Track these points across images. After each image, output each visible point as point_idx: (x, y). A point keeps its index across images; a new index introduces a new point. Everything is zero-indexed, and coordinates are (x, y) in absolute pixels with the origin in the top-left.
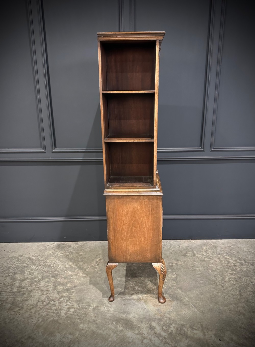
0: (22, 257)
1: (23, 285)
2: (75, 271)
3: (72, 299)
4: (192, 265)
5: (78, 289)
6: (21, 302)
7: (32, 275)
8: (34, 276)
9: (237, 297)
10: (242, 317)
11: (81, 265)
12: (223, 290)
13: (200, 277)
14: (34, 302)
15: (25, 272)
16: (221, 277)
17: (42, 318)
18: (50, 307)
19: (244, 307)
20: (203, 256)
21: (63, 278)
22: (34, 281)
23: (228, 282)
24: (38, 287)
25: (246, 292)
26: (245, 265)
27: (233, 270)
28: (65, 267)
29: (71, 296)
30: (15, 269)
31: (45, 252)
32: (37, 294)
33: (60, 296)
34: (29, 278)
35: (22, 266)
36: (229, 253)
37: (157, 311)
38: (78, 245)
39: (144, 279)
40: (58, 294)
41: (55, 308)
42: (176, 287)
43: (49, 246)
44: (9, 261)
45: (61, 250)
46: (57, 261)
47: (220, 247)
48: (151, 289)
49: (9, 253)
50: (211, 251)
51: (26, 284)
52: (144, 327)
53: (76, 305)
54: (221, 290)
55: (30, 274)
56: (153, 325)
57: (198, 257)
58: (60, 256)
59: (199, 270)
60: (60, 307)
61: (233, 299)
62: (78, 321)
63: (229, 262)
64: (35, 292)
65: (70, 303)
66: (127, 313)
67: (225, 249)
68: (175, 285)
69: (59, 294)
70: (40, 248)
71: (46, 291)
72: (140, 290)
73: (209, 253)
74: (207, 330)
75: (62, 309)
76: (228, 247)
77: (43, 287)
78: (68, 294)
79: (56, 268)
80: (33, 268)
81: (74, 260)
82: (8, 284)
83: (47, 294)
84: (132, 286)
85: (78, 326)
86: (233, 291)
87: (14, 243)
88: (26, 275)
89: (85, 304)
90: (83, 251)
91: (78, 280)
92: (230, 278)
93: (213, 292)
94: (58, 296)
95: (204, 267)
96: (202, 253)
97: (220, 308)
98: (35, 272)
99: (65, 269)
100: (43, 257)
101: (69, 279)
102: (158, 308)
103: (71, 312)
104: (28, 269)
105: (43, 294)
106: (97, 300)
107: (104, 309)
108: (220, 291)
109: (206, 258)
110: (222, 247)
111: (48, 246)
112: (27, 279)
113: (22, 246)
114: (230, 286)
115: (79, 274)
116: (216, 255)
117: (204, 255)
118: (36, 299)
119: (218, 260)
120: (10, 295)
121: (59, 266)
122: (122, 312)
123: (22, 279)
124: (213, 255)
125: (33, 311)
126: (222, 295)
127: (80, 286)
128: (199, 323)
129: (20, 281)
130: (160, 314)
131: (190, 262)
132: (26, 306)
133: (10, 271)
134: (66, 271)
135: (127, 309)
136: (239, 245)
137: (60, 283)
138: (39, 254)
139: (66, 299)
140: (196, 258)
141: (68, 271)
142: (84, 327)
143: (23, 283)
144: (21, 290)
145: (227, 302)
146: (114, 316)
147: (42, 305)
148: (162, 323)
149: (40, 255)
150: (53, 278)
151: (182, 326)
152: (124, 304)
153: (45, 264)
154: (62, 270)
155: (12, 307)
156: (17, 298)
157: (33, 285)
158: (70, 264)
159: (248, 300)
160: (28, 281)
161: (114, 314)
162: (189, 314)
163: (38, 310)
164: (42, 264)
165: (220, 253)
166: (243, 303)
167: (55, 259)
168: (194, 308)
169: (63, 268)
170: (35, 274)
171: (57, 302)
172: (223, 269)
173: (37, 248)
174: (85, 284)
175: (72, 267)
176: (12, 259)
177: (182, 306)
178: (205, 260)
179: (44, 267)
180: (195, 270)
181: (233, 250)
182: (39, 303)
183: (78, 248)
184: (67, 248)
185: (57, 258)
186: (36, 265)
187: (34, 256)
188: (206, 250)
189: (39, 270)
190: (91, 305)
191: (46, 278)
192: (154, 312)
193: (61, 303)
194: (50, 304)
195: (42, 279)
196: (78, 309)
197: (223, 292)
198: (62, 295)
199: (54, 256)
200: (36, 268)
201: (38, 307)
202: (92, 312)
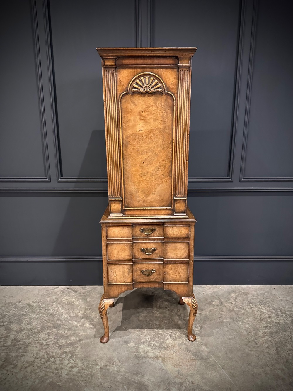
0: (20, 303)
1: (19, 337)
2: (80, 321)
3: (76, 356)
4: (218, 316)
5: (84, 343)
6: (16, 358)
7: (31, 326)
8: (33, 326)
9: (273, 356)
10: (281, 382)
11: (88, 314)
12: (257, 347)
14: (30, 359)
15: (23, 321)
16: (254, 330)
17: (39, 380)
18: (49, 365)
19: (282, 370)
20: (232, 305)
21: (67, 330)
22: (32, 332)
23: (262, 337)
24: (37, 341)
25: (284, 351)
26: (281, 317)
27: (267, 322)
28: (70, 316)
29: (75, 352)
30: (12, 317)
31: (47, 298)
33: (62, 351)
34: (27, 329)
35: (19, 313)
36: (263, 302)
37: (177, 373)
38: (85, 290)
42: (200, 342)
44: (5, 307)
45: (66, 295)
46: (61, 309)
47: (252, 294)
48: (171, 345)
49: (6, 298)
50: (241, 299)
51: (23, 336)
53: (80, 363)
54: (254, 347)
55: (28, 324)
57: (225, 307)
58: (65, 302)
59: (228, 322)
60: (61, 366)
61: (269, 359)
62: (82, 383)
63: (262, 313)
65: (74, 361)
66: (141, 374)
67: (257, 297)
68: (199, 340)
69: (61, 348)
70: (42, 293)
71: (45, 345)
73: (239, 302)
75: (64, 368)
76: (261, 294)
77: (43, 339)
78: (71, 349)
79: (59, 317)
80: (32, 317)
81: (81, 307)
82: (2, 335)
83: (46, 349)
84: (148, 341)
86: (269, 348)
87: (13, 286)
88: (23, 324)
89: (91, 363)
90: (91, 297)
91: (84, 332)
92: (265, 332)
93: (244, 350)
94: (60, 352)
95: (233, 319)
96: (230, 301)
97: (254, 370)
98: (34, 322)
99: (69, 318)
100: (45, 304)
101: (74, 330)
102: (179, 369)
103: (74, 371)
104: (26, 318)
105: (42, 349)
106: (106, 357)
107: (113, 369)
108: (253, 349)
109: (235, 307)
110: (254, 294)
111: (51, 290)
112: (24, 330)
113: (22, 290)
114: (265, 343)
115: (85, 325)
116: (246, 304)
117: (232, 304)
118: (34, 355)
119: (249, 311)
120: (3, 350)
121: (62, 315)
122: (135, 374)
123: (18, 330)
124: (243, 303)
125: (29, 369)
126: (256, 354)
127: (86, 340)
129: (16, 332)
130: (181, 377)
131: (217, 312)
132: (21, 363)
133: (6, 320)
134: (71, 320)
135: (142, 369)
136: (274, 292)
137: (63, 335)
138: (40, 300)
139: (69, 355)
141: (73, 321)
143: (19, 334)
144: (16, 343)
145: (262, 363)
146: (125, 378)
147: (40, 362)
149: (41, 301)
150: (55, 329)
152: (137, 363)
153: (47, 312)
154: (66, 319)
155: (4, 365)
156: (11, 353)
157: (31, 337)
158: (76, 312)
159: (287, 361)
160: (25, 332)
161: (125, 375)
162: (216, 377)
163: (35, 369)
164: (43, 311)
165: (251, 301)
166: (282, 365)
167: (58, 306)
168: (222, 369)
169: (67, 317)
170: (34, 323)
171: (58, 358)
172: (256, 321)
173: (38, 292)
174: (92, 337)
175: (77, 316)
176: (8, 305)
177: (207, 367)
178: (234, 309)
179: (45, 316)
180: (222, 322)
181: (267, 298)
182: (37, 360)
183: (85, 293)
184: (73, 293)
185: (61, 305)
186: (36, 313)
187: (35, 302)
188: (235, 298)
189: (39, 319)
190: (99, 363)
191: (46, 328)
192: (174, 374)
193: (62, 361)
194: (49, 362)
195: (42, 330)
196: (82, 368)
197: (257, 350)
198: (65, 350)
199: (57, 302)
200: (36, 316)
201: (35, 365)
202: (99, 372)
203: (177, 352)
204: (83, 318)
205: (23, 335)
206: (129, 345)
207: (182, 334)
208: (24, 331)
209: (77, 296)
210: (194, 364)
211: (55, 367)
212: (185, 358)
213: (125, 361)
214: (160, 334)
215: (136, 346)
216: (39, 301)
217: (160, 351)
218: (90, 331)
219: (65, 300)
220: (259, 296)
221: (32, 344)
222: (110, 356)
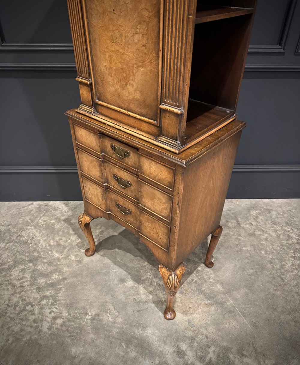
2: (63, 252)
3: (59, 302)
4: (235, 242)
5: (69, 283)
8: (3, 260)
11: (73, 241)
12: (284, 285)
13: (249, 263)
16: (280, 262)
17: (13, 337)
18: (26, 315)
20: (252, 227)
21: (46, 265)
22: (2, 269)
23: (289, 271)
24: (8, 281)
27: (296, 250)
28: (50, 245)
29: (58, 297)
31: (19, 219)
32: (6, 292)
33: (42, 296)
36: (290, 221)
37: (187, 323)
40: (38, 293)
41: (33, 317)
42: (214, 280)
43: (25, 208)
45: (43, 215)
46: (37, 234)
47: (276, 211)
50: (263, 219)
52: (168, 352)
53: (65, 311)
54: (280, 285)
56: (181, 348)
57: (244, 229)
58: (42, 225)
59: (247, 250)
60: (40, 316)
61: (298, 302)
62: (69, 341)
63: (290, 237)
64: (4, 289)
65: (57, 308)
66: (143, 326)
67: (283, 215)
68: (213, 276)
70: (11, 212)
71: (19, 287)
72: (160, 286)
73: (261, 222)
74: (264, 358)
75: (44, 319)
76: (287, 211)
77: (16, 279)
78: (53, 292)
79: (35, 246)
81: (63, 232)
83: (21, 292)
84: (149, 278)
85: (68, 350)
89: (79, 311)
91: (68, 267)
92: (293, 265)
93: (269, 289)
96: (250, 221)
98: (4, 254)
99: (48, 248)
100: (16, 227)
101: (55, 265)
102: (189, 318)
103: (57, 324)
105: (16, 293)
106: (97, 302)
107: (107, 319)
108: (279, 288)
109: (256, 230)
110: (279, 211)
111: (23, 207)
114: (293, 279)
115: (69, 258)
116: (270, 226)
117: (252, 225)
118: (5, 302)
119: (274, 234)
121: (40, 243)
122: (135, 326)
124: (266, 224)
126: (283, 295)
127: (72, 278)
128: (251, 345)
130: (192, 329)
131: (233, 237)
134: (51, 251)
135: (143, 319)
137: (41, 273)
138: (10, 222)
139: (50, 301)
140: (241, 230)
142: (78, 352)
145: (291, 307)
146: (123, 331)
147: (13, 312)
148: (196, 344)
149: (12, 223)
150: (31, 264)
151: (226, 350)
152: (137, 309)
153: (19, 240)
154: (44, 250)
158: (57, 239)
161: (122, 328)
162: (236, 328)
163: (8, 322)
164: (15, 238)
165: (276, 221)
167: (34, 230)
168: (242, 317)
169: (45, 247)
170: (3, 256)
171: (36, 306)
172: (282, 249)
173: (7, 210)
175: (59, 245)
177: (224, 314)
178: (255, 233)
179: (17, 244)
180: (241, 250)
181: (295, 216)
182: (9, 308)
185: (37, 230)
186: (6, 241)
187: (3, 226)
188: (255, 217)
189: (10, 249)
190: (89, 312)
191: (20, 263)
192: (183, 325)
193: (42, 309)
194: (26, 311)
195: (14, 266)
196: (68, 319)
197: (284, 290)
198: (44, 294)
199: (32, 225)
200: (6, 245)
201: (8, 316)
202: (89, 324)
203: (186, 293)
204: (66, 247)
206: (127, 284)
210: (208, 310)
211: (34, 319)
212: (196, 302)
213: (122, 307)
215: (135, 285)
216: (9, 224)
217: (164, 293)
218: (76, 265)
219: (42, 222)
220: (285, 213)
221: (2, 286)
222: (103, 301)
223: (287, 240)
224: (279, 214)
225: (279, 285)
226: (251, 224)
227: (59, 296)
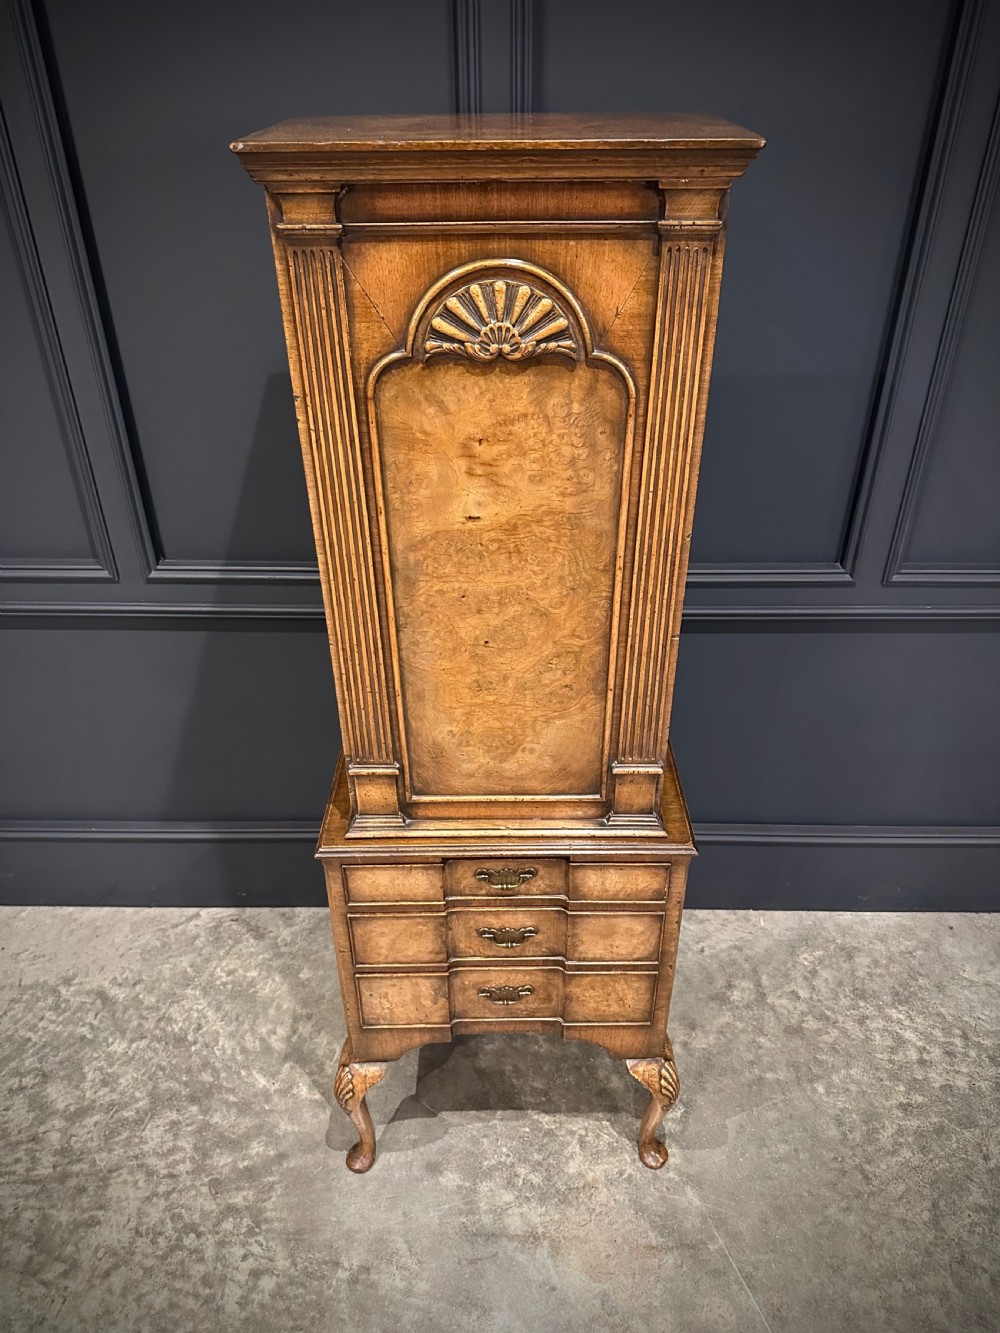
0: (72, 989)
1: (76, 1142)
2: (278, 1072)
3: (268, 1226)
4: (748, 1054)
5: (292, 1169)
6: (71, 1233)
7: (113, 1090)
8: (121, 1094)
9: (920, 1236)
11: (305, 1040)
12: (869, 1196)
14: (119, 1237)
15: (86, 1070)
16: (864, 1122)
18: (182, 1262)
19: (944, 1295)
20: (798, 1004)
21: (234, 1111)
22: (119, 1120)
23: (888, 1153)
24: (136, 1157)
25: (959, 1213)
26: (962, 1061)
27: (915, 1085)
28: (244, 1050)
29: (265, 1210)
30: (47, 1050)
31: (163, 964)
33: (223, 1206)
34: (101, 1105)
35: (71, 1034)
36: (905, 989)
37: (597, 1303)
38: (293, 929)
39: (553, 1127)
40: (214, 1196)
41: (202, 1268)
42: (681, 1174)
43: (179, 930)
44: (22, 1005)
45: (227, 953)
46: (210, 1014)
47: (869, 954)
48: (582, 1183)
49: (22, 965)
50: (830, 979)
51: (90, 1136)
53: (283, 1254)
54: (859, 1195)
55: (105, 1083)
58: (224, 984)
59: (778, 1081)
60: (220, 1267)
61: (904, 1250)
63: (900, 1041)
65: (261, 1245)
66: (482, 1307)
67: (887, 967)
69: (217, 1193)
70: (142, 941)
71: (165, 1177)
73: (823, 990)
75: (229, 1276)
76: (902, 953)
77: (156, 1154)
79: (205, 1053)
80: (116, 1052)
81: (278, 1008)
82: (20, 1132)
83: (169, 1193)
84: (505, 1163)
86: (909, 1202)
87: (42, 908)
88: (87, 1085)
89: (317, 1255)
90: (315, 960)
91: (291, 1120)
92: (900, 1131)
93: (826, 1207)
95: (797, 1068)
96: (793, 987)
97: (852, 1295)
98: (123, 1075)
99: (239, 1058)
100: (156, 991)
101: (258, 1114)
102: (605, 1287)
103: (262, 1291)
104: (96, 1055)
105: (156, 1195)
106: (366, 1231)
107: (390, 1281)
108: (855, 1204)
109: (806, 1014)
110: (876, 955)
111: (173, 927)
112: (92, 1108)
113: (74, 925)
114: (897, 1178)
115: (295, 1091)
116: (847, 1002)
117: (799, 998)
118: (128, 1221)
119: (856, 1031)
120: (27, 1197)
121: (217, 1044)
122: (461, 1304)
123: (72, 1109)
124: (836, 998)
125: (117, 1281)
126: (863, 1228)
127: (300, 1155)
129: (67, 1119)
130: (611, 1320)
131: (742, 1037)
132: (89, 1253)
133: (27, 1063)
134: (247, 1068)
135: (484, 1285)
136: (949, 947)
137: (221, 1135)
138: (140, 972)
139: (245, 1222)
140: (766, 1016)
143: (76, 1129)
144: (69, 1167)
146: (431, 1319)
147: (150, 1251)
149: (144, 977)
150: (194, 1109)
152: (470, 1257)
153: (164, 1030)
154: (229, 1063)
155: (36, 1259)
156: (55, 1212)
157: (117, 1143)
158: (263, 1030)
159: (964, 1257)
160: (96, 1118)
161: (428, 1310)
162: (726, 1324)
163: (137, 1281)
164: (152, 1026)
165: (866, 987)
166: (944, 1273)
167: (202, 1001)
168: (745, 1291)
169: (232, 1055)
170: (123, 1081)
171: (209, 1237)
172: (874, 1081)
173: (131, 936)
174: (318, 1144)
175: (267, 1049)
176: (32, 995)
177: (698, 1278)
178: (804, 1025)
179: (157, 1046)
180: (760, 1080)
181: (921, 971)
182: (141, 1239)
183: (293, 942)
184: (252, 941)
185: (210, 999)
186: (129, 1035)
187: (120, 985)
188: (810, 972)
189: (139, 1059)
190: (343, 1258)
191: (166, 1103)
192: (587, 1306)
193: (224, 1247)
194: (181, 1250)
195: (152, 1112)
196: (290, 1278)
197: (867, 1209)
198: (230, 1201)
199: (197, 986)
200: (129, 1047)
201: (137, 1265)
202: (343, 1295)
203: (600, 1213)
204: (286, 1058)
205: (89, 1133)
206: (444, 1181)
207: (620, 1134)
208: (92, 1115)
209: (266, 956)
210: (656, 1266)
211: (203, 1274)
212: (626, 1241)
213: (430, 1249)
214: (549, 1133)
215: (467, 1184)
216: (136, 978)
217: (544, 1209)
218: (313, 1116)
219: (224, 975)
220: (894, 962)
221: (121, 1174)
222: (381, 1227)
223: (893, 1050)
224: (876, 963)
225: (856, 1197)
226: (795, 996)
227: (268, 1207)
